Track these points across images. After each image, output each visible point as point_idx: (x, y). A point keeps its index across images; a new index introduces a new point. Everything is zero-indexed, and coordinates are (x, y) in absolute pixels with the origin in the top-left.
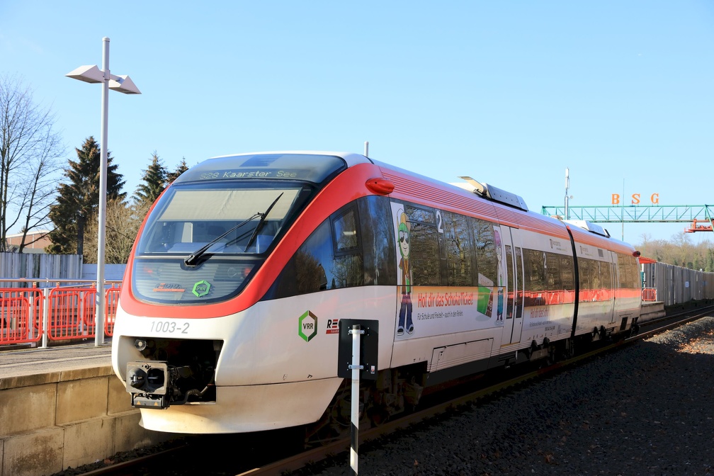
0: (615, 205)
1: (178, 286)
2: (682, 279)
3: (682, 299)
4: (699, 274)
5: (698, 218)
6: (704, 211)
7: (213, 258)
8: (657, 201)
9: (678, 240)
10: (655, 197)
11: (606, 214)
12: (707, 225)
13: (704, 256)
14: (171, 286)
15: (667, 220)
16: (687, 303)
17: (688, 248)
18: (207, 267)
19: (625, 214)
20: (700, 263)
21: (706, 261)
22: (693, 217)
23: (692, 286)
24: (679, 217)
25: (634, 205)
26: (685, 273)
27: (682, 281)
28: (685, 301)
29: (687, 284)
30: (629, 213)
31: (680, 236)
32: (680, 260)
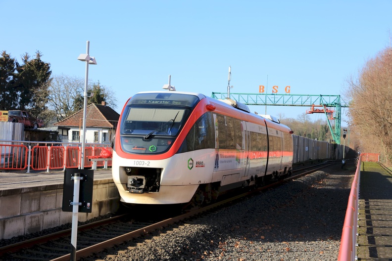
0: (261, 93)
1: (143, 148)
2: (304, 145)
3: (303, 158)
4: (315, 141)
5: (315, 104)
6: (319, 99)
7: (155, 137)
8: (289, 92)
9: (302, 118)
10: (288, 88)
11: (255, 99)
12: (321, 108)
13: (318, 130)
14: (139, 147)
15: (295, 104)
16: (306, 162)
17: (308, 124)
18: (153, 140)
19: (268, 99)
20: (316, 134)
21: (320, 133)
22: (312, 103)
23: (310, 150)
24: (303, 103)
25: (274, 93)
26: (305, 141)
27: (304, 147)
28: (305, 160)
29: (307, 149)
30: (270, 99)
31: (304, 116)
32: (303, 132)
